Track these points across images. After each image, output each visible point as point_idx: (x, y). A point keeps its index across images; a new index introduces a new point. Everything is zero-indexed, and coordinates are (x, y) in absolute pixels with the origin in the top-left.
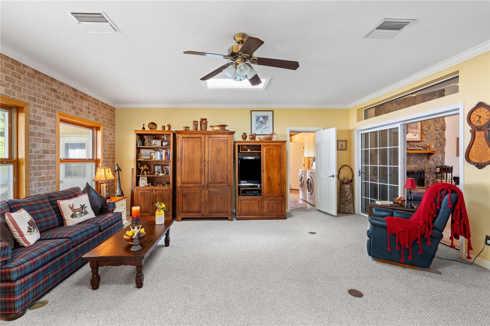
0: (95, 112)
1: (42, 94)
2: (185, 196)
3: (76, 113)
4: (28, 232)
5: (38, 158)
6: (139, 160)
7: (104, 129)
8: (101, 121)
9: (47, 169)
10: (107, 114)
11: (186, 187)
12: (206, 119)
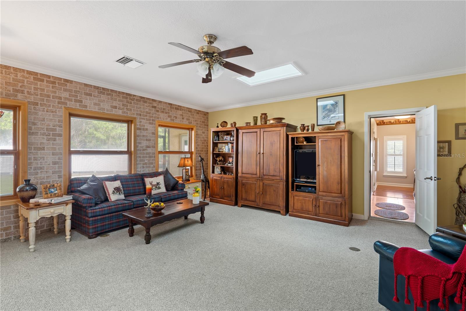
0: (189, 117)
1: (145, 111)
2: (244, 185)
3: (171, 120)
4: (112, 193)
5: (143, 151)
6: (214, 152)
7: (197, 129)
8: (194, 124)
9: (149, 158)
10: (200, 118)
11: (245, 177)
12: (266, 114)
